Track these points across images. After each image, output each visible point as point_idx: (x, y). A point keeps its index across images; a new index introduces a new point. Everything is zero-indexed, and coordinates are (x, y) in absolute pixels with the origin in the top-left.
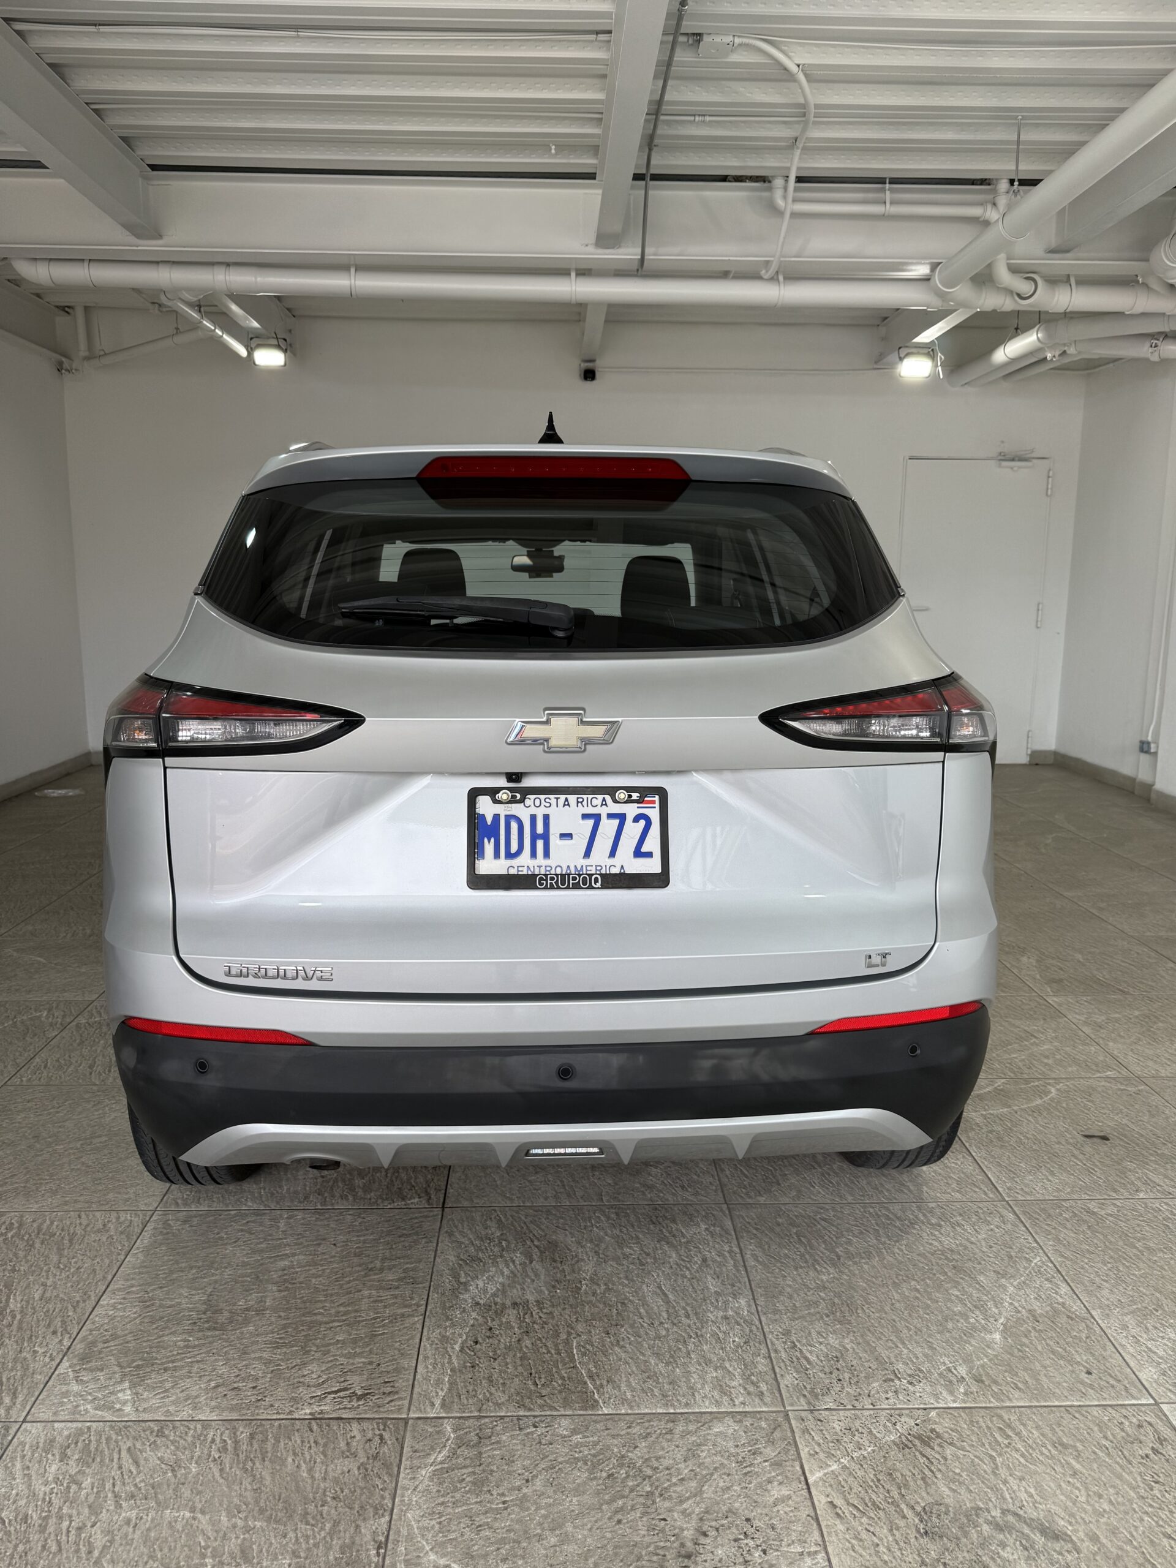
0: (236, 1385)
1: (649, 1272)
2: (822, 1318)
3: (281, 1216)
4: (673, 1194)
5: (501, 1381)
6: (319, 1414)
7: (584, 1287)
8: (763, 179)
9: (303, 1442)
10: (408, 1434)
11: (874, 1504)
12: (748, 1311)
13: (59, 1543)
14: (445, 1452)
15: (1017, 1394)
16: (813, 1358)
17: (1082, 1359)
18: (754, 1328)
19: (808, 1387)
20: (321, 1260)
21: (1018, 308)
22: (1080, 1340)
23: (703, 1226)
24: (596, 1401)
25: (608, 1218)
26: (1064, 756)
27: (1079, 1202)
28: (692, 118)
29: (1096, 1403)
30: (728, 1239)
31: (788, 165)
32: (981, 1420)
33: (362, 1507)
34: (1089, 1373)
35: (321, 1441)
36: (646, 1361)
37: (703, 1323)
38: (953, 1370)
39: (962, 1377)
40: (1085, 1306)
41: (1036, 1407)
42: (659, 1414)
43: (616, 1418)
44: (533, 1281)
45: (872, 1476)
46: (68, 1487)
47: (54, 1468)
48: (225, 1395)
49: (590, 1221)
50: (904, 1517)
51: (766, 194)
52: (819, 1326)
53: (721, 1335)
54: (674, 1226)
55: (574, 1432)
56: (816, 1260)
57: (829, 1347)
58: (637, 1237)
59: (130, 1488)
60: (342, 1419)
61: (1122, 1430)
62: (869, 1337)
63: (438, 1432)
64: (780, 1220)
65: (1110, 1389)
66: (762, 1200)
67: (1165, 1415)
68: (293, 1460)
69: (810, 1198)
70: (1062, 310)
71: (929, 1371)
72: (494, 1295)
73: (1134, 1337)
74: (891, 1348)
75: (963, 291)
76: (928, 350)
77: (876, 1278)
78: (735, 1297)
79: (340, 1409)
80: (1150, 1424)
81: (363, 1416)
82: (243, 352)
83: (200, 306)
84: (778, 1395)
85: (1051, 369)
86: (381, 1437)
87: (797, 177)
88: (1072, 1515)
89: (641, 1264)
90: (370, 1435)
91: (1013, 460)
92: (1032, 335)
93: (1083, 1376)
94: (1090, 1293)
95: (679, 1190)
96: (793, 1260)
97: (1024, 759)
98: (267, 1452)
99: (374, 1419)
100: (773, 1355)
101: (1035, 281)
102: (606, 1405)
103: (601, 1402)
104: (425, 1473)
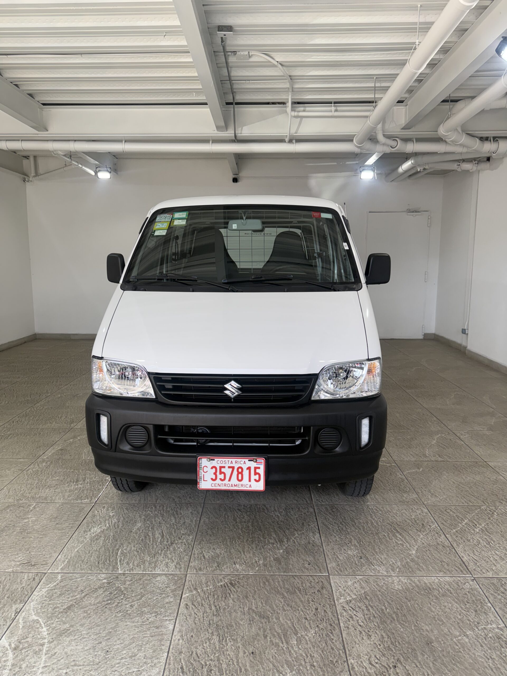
1: (161, 526)
2: (218, 543)
3: (33, 505)
4: (185, 500)
5: (86, 561)
6: (15, 570)
8: (284, 103)
9: (5, 579)
10: (44, 578)
11: (202, 605)
12: (191, 541)
14: (55, 584)
15: (277, 571)
16: (207, 557)
17: (309, 560)
18: (190, 546)
19: (199, 566)
21: (392, 152)
22: (313, 553)
23: (190, 511)
24: (118, 569)
25: (155, 507)
26: (438, 336)
28: (245, 82)
29: (306, 574)
30: (197, 516)
31: (288, 97)
32: (258, 578)
33: (16, 600)
34: (309, 564)
36: (144, 556)
37: (172, 544)
38: (257, 562)
39: (260, 565)
40: (321, 541)
41: (282, 575)
42: (139, 574)
43: (123, 575)
44: (116, 528)
45: (207, 596)
49: (148, 509)
50: (211, 609)
52: (215, 546)
53: (176, 548)
54: (179, 511)
55: (105, 579)
57: (215, 553)
58: (163, 514)
60: (23, 572)
61: (310, 584)
62: (232, 550)
63: (55, 577)
65: (314, 570)
66: (218, 502)
67: (330, 579)
70: (411, 152)
71: (248, 563)
72: (100, 533)
73: (334, 553)
74: (238, 554)
75: (368, 146)
76: (372, 168)
77: (246, 530)
78: (189, 535)
79: (23, 569)
80: (322, 582)
81: (31, 572)
82: (93, 173)
84: (187, 569)
85: (423, 175)
86: (34, 578)
87: (292, 102)
88: (274, 611)
89: (160, 523)
90: (30, 578)
91: (413, 212)
92: (409, 161)
93: (306, 565)
94: (326, 537)
97: (421, 337)
99: (34, 572)
100: (192, 555)
101: (397, 141)
102: (121, 570)
103: (120, 569)
104: (44, 590)
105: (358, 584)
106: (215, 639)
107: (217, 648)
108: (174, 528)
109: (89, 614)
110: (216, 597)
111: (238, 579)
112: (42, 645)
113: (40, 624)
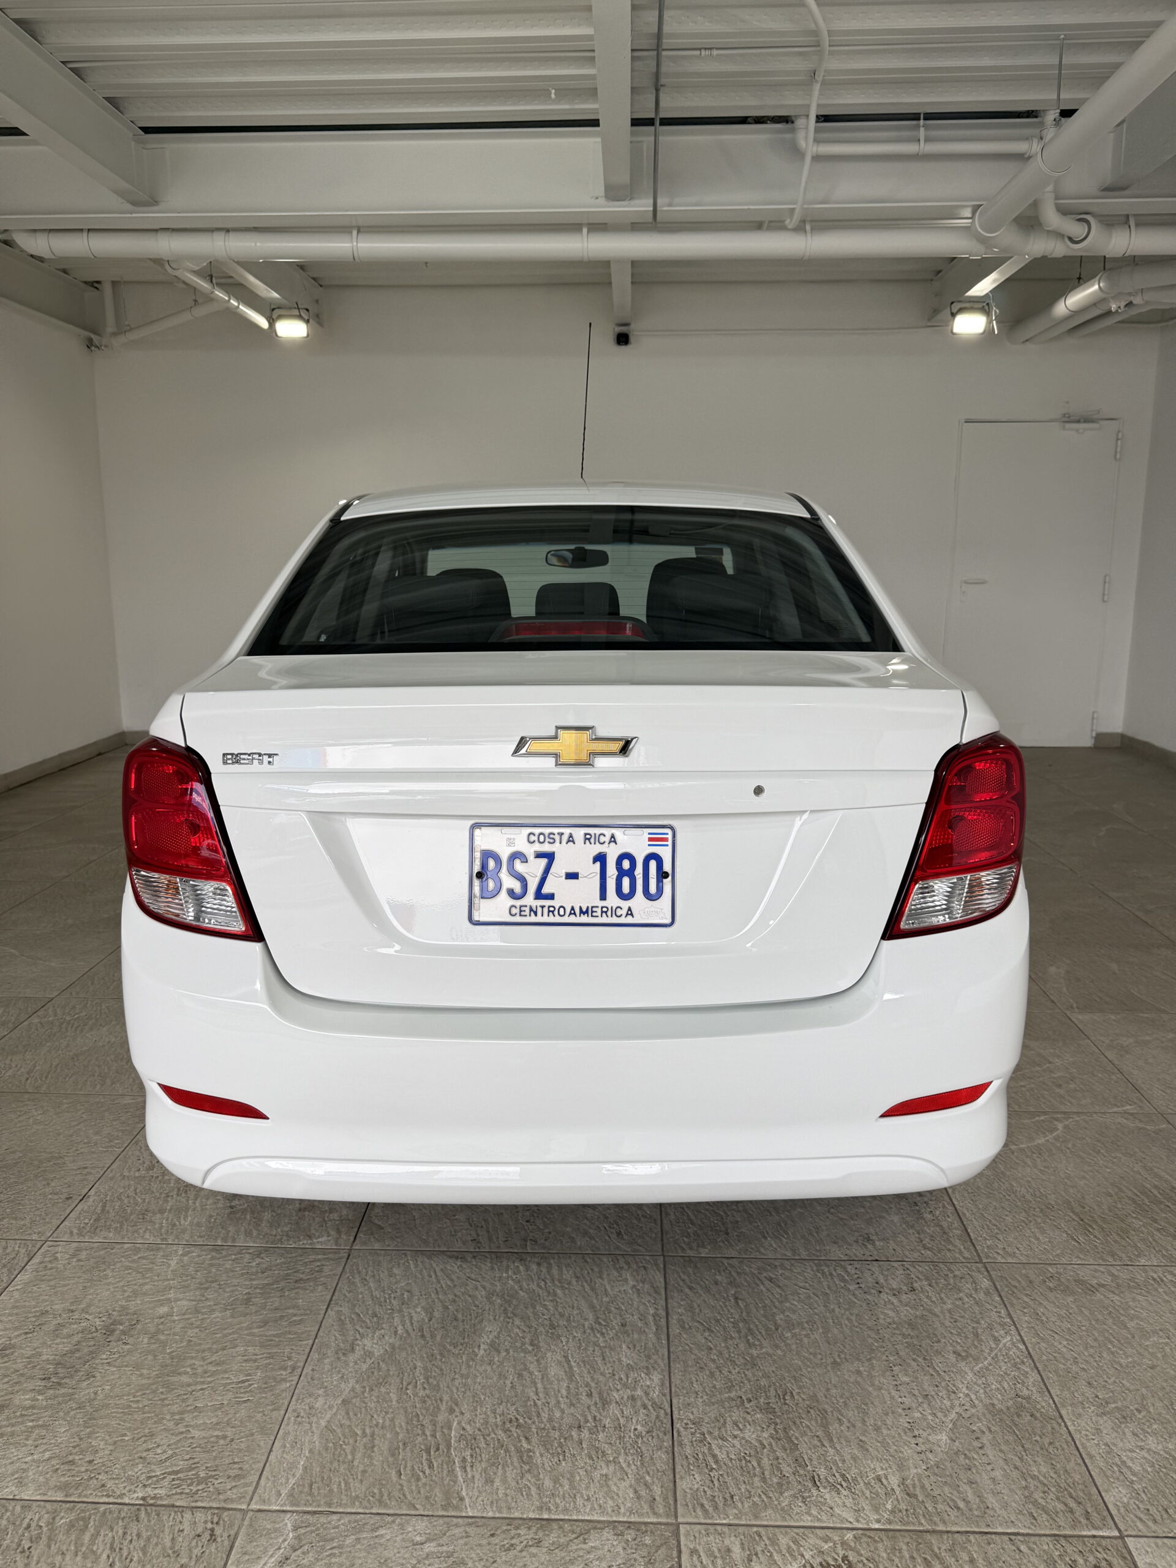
0: (71, 1458)
1: (559, 1337)
2: (743, 1403)
3: (176, 1251)
5: (361, 1468)
6: (152, 1498)
7: (482, 1352)
8: (786, 120)
12: (660, 1392)
14: (277, 1556)
15: (954, 1513)
17: (1039, 1472)
18: (663, 1412)
20: (204, 1307)
21: (1070, 253)
22: (1042, 1445)
23: (631, 1283)
25: (528, 1268)
26: (1131, 739)
27: (1069, 1267)
28: (698, 53)
29: (1048, 1532)
30: (655, 1299)
31: (806, 102)
35: (145, 1535)
36: (529, 1451)
37: (605, 1403)
38: (884, 1480)
39: (893, 1489)
40: (1054, 1401)
41: (974, 1533)
42: (531, 1519)
43: (480, 1522)
48: (57, 1469)
49: (507, 1272)
51: (788, 136)
52: (736, 1414)
54: (598, 1281)
56: (750, 1330)
57: (743, 1442)
58: (555, 1294)
60: (173, 1506)
62: (794, 1433)
63: (276, 1530)
64: (719, 1278)
65: (1068, 1515)
66: (704, 1252)
68: (108, 1557)
69: (760, 1252)
70: (1120, 255)
72: (382, 1359)
73: (1106, 1445)
74: (815, 1447)
75: (1007, 237)
76: (981, 305)
77: (815, 1355)
79: (176, 1494)
81: (199, 1504)
82: (263, 323)
83: (211, 277)
84: (672, 1502)
85: (1119, 322)
87: (817, 116)
89: (552, 1327)
90: (200, 1530)
91: (1078, 421)
92: (1093, 285)
95: (614, 1236)
96: (725, 1328)
97: (1088, 742)
98: (82, 1545)
99: (211, 1508)
100: (676, 1449)
101: (1088, 222)
102: (473, 1504)
103: (467, 1500)
108: (596, 1344)
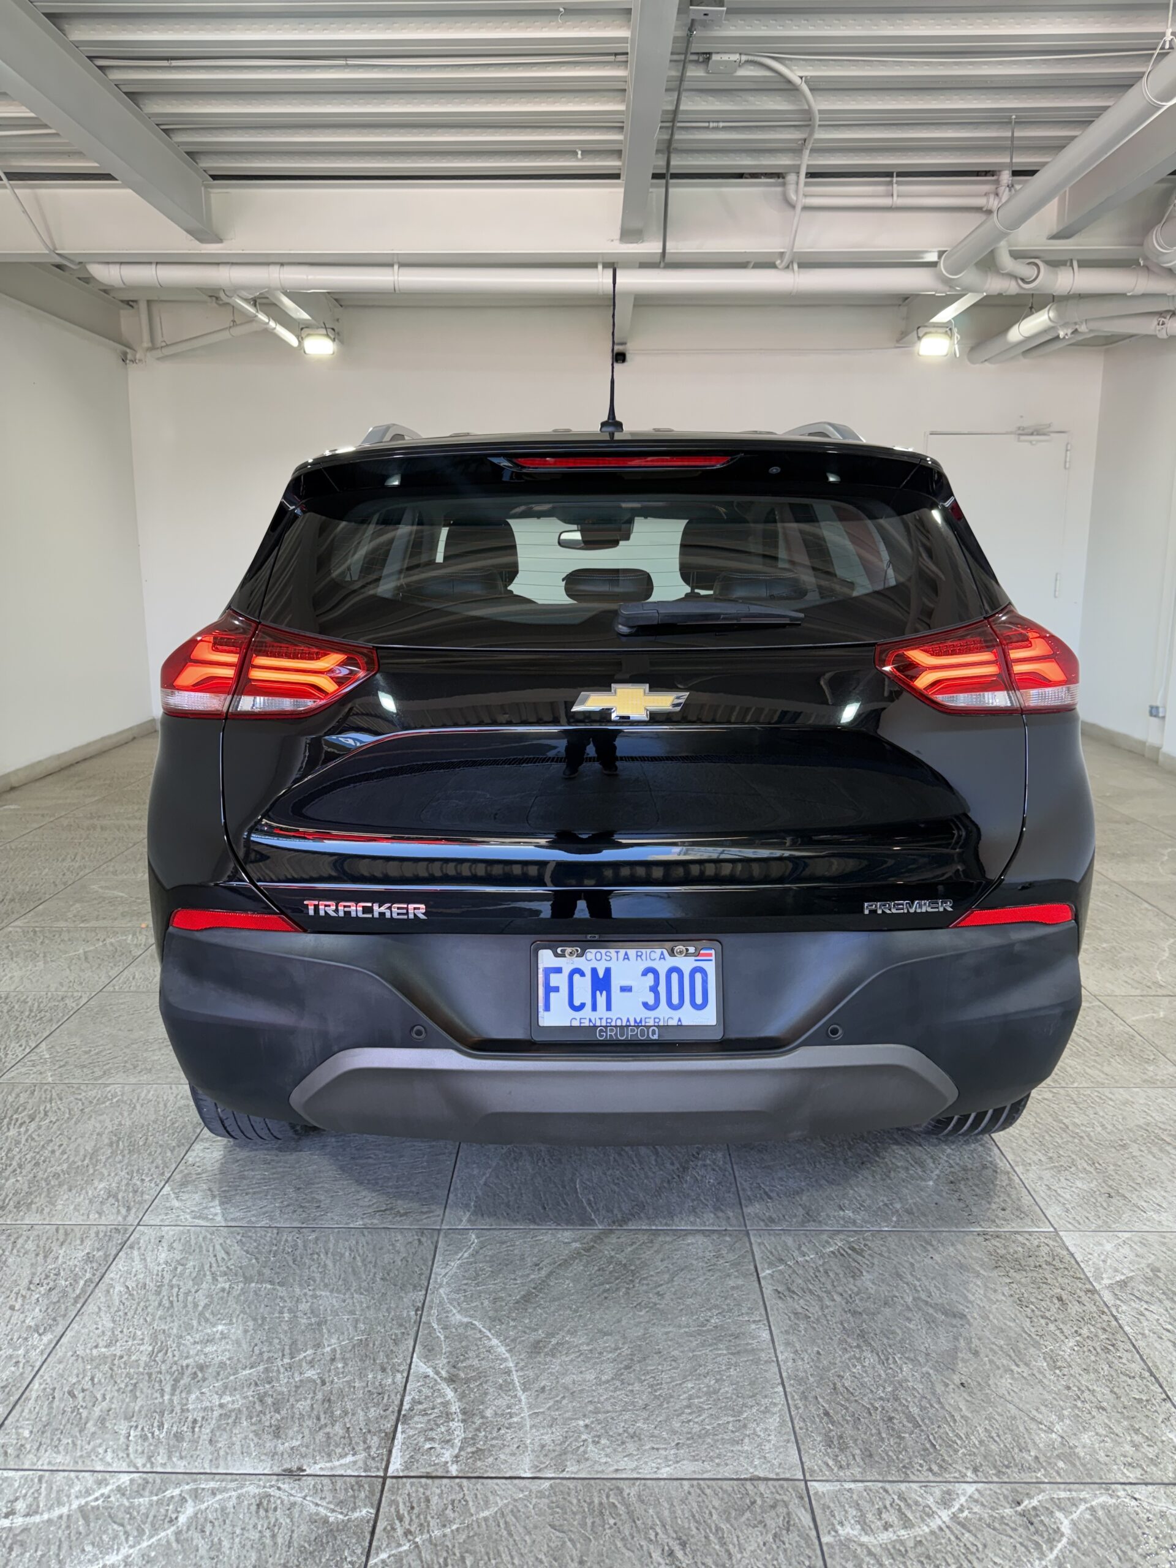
0: (303, 1205)
2: (784, 1167)
6: (370, 1225)
8: (778, 175)
10: (441, 1240)
11: (811, 1291)
12: (723, 1162)
13: (171, 1302)
16: (774, 1195)
18: (727, 1173)
19: (768, 1214)
21: (1023, 292)
22: (1001, 1186)
28: (706, 124)
31: (799, 162)
32: (907, 1239)
33: (404, 1285)
34: (1004, 1210)
35: (372, 1243)
36: (635, 1194)
37: (686, 1169)
38: (890, 1206)
39: (897, 1211)
41: (954, 1231)
45: (812, 1275)
46: (176, 1269)
47: (163, 1255)
48: (295, 1211)
50: (834, 1300)
51: (779, 189)
52: (782, 1173)
53: (699, 1178)
59: (224, 1269)
60: (387, 1229)
61: (1023, 1247)
63: (465, 1238)
65: (1019, 1221)
73: (1047, 1185)
75: (969, 276)
76: (947, 328)
78: (713, 1151)
79: (386, 1222)
80: (1047, 1244)
81: (405, 1227)
82: (292, 340)
83: (256, 301)
85: (1066, 346)
86: (419, 1240)
88: (970, 1302)
90: (410, 1240)
91: (1032, 434)
92: (1045, 313)
93: (998, 1211)
94: (1015, 1153)
98: (329, 1249)
99: (414, 1229)
101: (1037, 265)
102: (602, 1222)
104: (454, 1264)
105: (1127, 1247)
106: (870, 1359)
107: (884, 1376)
109: (576, 1311)
110: (831, 1274)
111: (864, 1239)
112: (508, 1372)
113: (480, 1331)
